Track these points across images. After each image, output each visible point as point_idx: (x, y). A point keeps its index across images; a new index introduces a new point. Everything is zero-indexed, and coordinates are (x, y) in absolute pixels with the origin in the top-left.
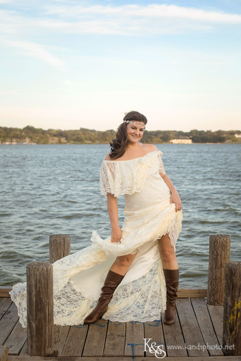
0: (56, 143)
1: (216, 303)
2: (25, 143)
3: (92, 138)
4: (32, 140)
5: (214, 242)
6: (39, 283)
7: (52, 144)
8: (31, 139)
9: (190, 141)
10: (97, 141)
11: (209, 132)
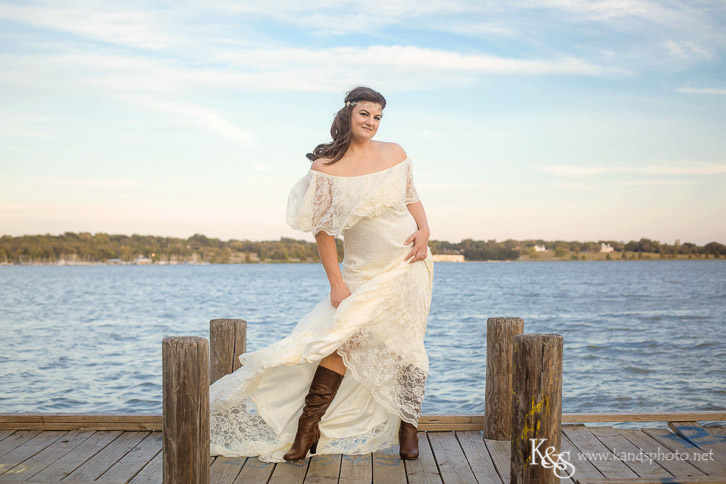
0: (242, 262)
1: (500, 436)
2: (191, 262)
3: (300, 253)
4: (202, 258)
5: (495, 329)
6: (184, 369)
7: (236, 263)
8: (202, 256)
9: (460, 258)
10: (310, 259)
11: (491, 242)
